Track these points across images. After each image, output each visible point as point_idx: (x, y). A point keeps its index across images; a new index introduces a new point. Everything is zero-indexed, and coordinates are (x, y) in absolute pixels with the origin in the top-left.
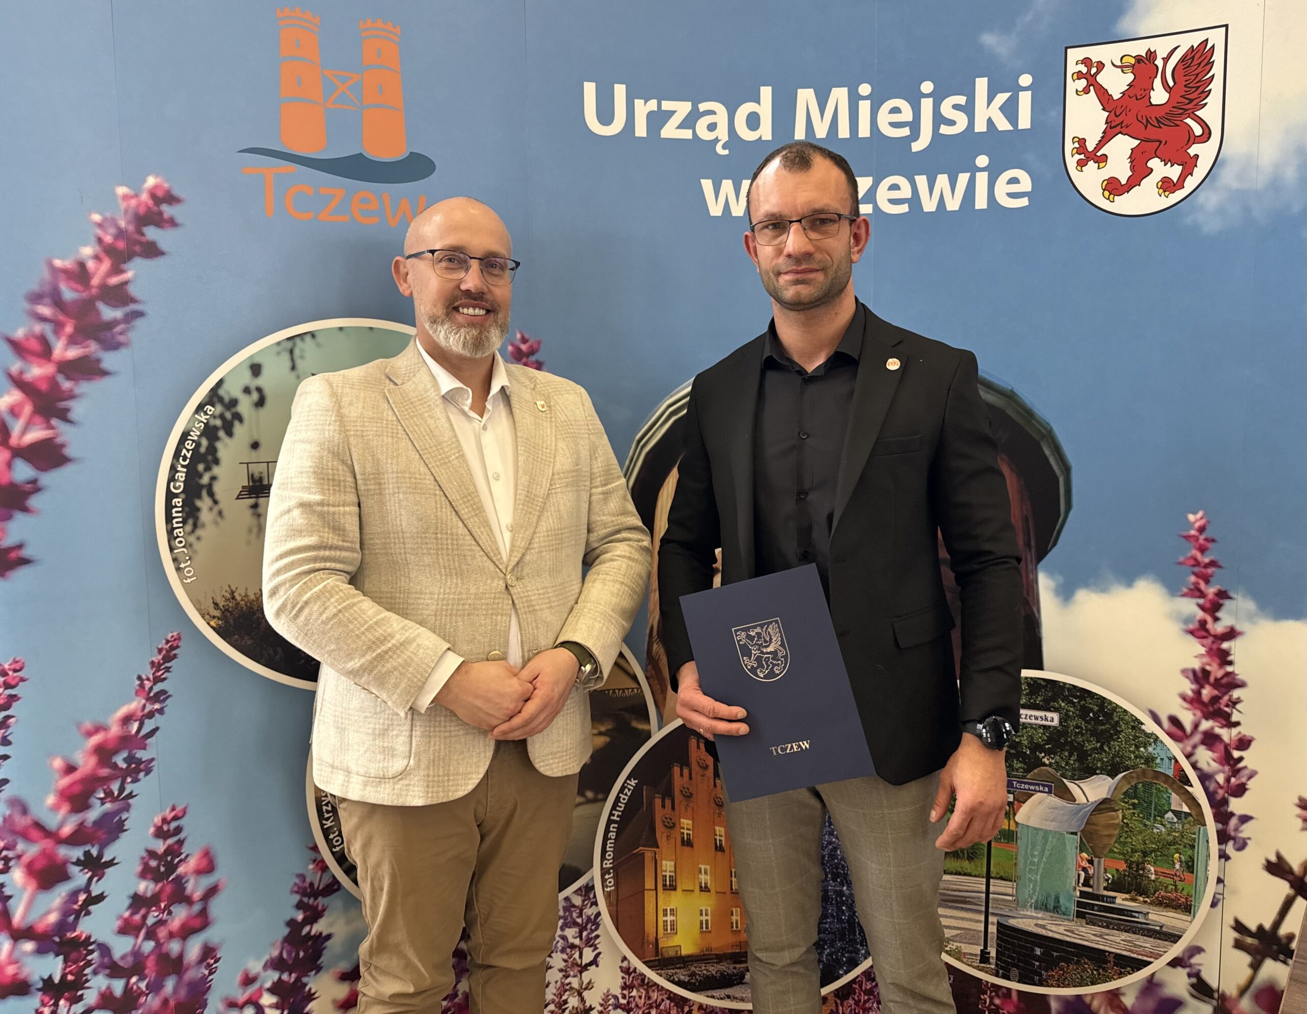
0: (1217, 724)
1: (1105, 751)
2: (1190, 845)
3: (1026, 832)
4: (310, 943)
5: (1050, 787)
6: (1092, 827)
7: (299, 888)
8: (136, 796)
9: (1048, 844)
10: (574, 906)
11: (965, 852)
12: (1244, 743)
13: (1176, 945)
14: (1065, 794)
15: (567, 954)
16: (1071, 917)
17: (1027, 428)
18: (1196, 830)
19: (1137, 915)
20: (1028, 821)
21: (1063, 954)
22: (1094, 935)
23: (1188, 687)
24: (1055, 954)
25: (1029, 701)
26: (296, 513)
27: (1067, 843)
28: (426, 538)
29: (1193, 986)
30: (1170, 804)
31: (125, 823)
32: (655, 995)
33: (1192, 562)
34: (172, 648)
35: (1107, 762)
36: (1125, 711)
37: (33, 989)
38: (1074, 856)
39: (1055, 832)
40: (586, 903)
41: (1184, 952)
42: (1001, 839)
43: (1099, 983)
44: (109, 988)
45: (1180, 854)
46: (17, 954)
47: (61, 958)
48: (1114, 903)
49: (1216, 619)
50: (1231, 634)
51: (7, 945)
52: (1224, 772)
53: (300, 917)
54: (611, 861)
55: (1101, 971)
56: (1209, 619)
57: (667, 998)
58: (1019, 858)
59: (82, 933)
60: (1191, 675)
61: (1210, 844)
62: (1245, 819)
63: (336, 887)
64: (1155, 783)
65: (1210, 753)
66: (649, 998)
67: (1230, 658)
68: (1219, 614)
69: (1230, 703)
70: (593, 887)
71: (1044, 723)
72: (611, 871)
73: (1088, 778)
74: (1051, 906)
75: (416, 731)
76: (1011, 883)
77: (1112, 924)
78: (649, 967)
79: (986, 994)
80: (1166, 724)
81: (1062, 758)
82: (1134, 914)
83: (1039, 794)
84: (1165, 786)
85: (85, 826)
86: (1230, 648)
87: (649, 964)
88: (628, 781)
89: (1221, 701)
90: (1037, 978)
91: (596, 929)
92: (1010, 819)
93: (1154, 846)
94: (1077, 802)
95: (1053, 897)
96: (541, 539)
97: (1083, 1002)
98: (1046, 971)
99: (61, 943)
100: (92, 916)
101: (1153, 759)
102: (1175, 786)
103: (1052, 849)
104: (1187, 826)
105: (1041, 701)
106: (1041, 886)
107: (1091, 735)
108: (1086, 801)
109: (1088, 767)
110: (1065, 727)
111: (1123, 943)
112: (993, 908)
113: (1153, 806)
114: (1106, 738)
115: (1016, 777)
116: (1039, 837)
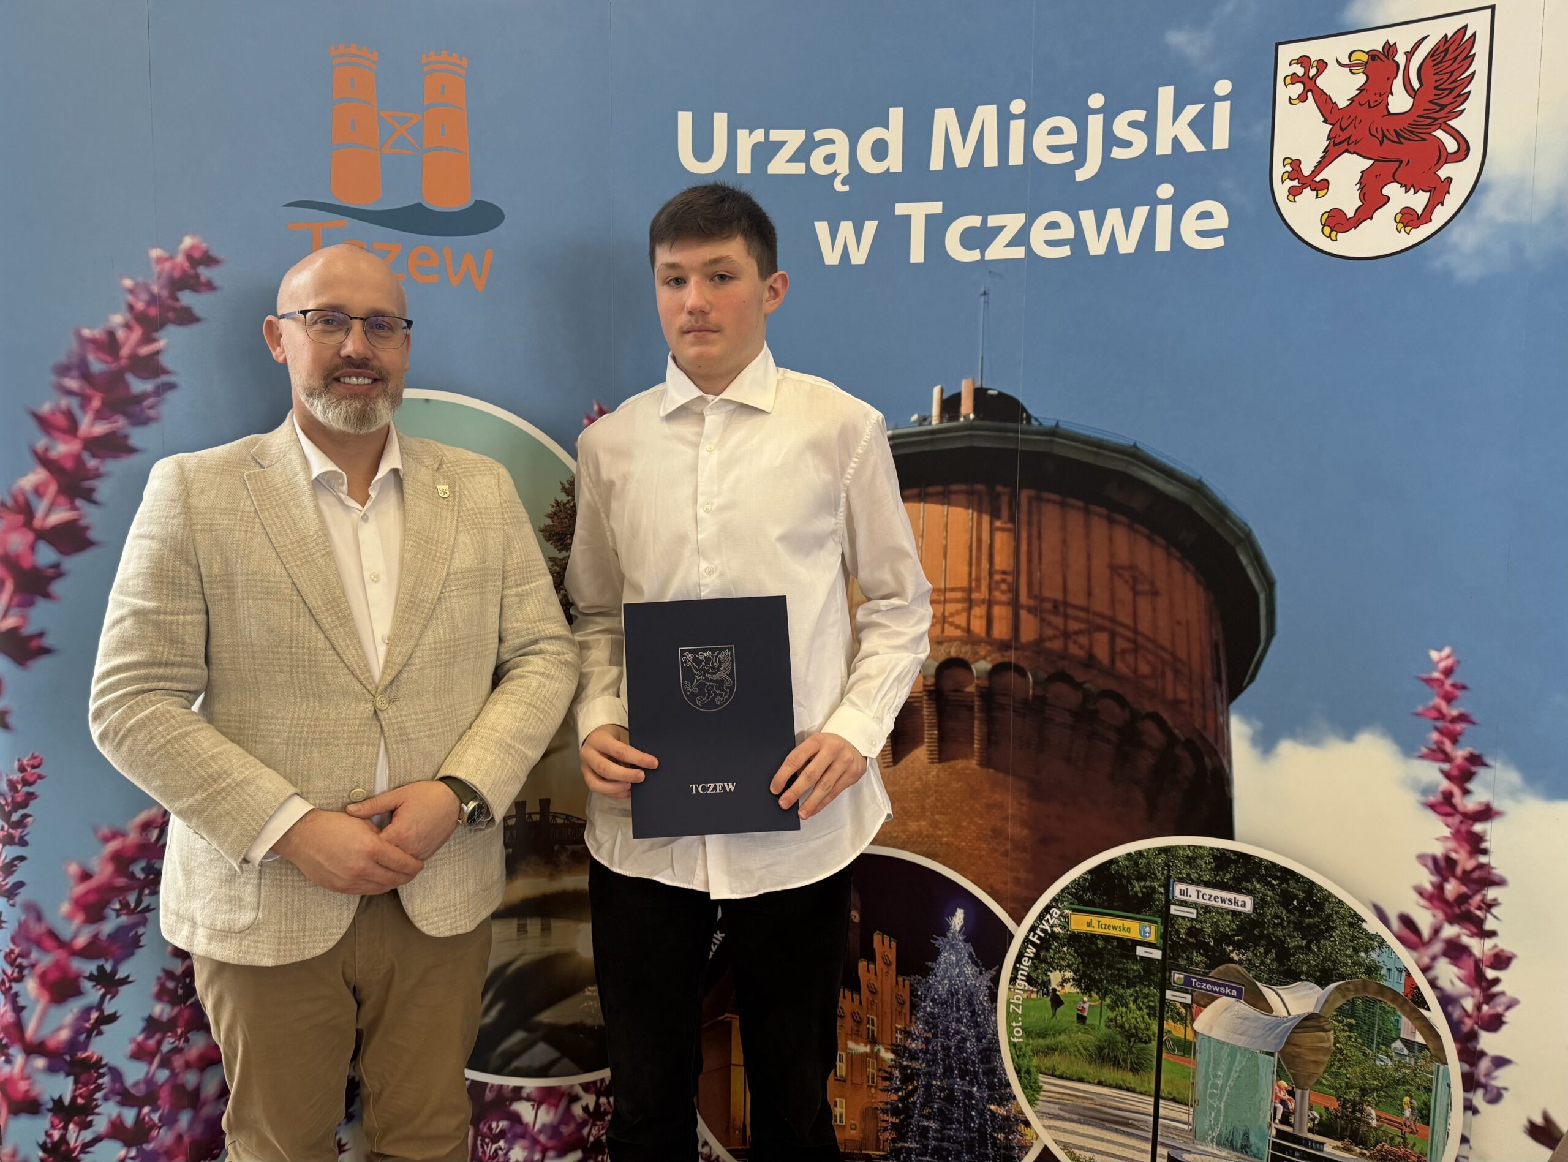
0: (1464, 931)
1: (1313, 952)
2: (1425, 1088)
3: (1207, 1044)
5: (1239, 991)
6: (1294, 1047)
9: (1236, 1064)
11: (1129, 1062)
12: (1502, 961)
14: (1259, 1002)
16: (1265, 1161)
17: (1219, 530)
18: (1434, 1069)
20: (1210, 1031)
23: (1426, 879)
25: (1214, 879)
27: (1260, 1065)
30: (1398, 1030)
31: (142, 938)
33: (1435, 714)
35: (1316, 966)
36: (1340, 902)
37: (42, 1108)
38: (1270, 1083)
39: (1245, 1050)
42: (1174, 1050)
44: (119, 1116)
45: (1411, 1097)
46: (29, 1070)
47: (71, 1078)
49: (1466, 792)
50: (1486, 813)
51: (19, 1059)
52: (1473, 996)
56: (1457, 791)
58: (1197, 1077)
60: (1430, 863)
61: (1452, 1090)
62: (1500, 1062)
64: (1380, 1001)
65: (1454, 969)
67: (1484, 845)
68: (1470, 786)
69: (1483, 905)
71: (1233, 907)
73: (1289, 983)
74: (1238, 1145)
75: (265, 879)
76: (1186, 1108)
78: (735, 1157)
80: (1395, 924)
81: (1256, 955)
83: (1225, 998)
84: (1392, 1006)
85: (99, 939)
86: (1485, 832)
89: (1470, 901)
92: (1186, 1026)
93: (1376, 1083)
94: (1274, 1014)
95: (1241, 1133)
99: (72, 1064)
101: (1377, 969)
102: (1406, 1008)
103: (1240, 1071)
104: (1421, 1062)
105: (1230, 879)
106: (1225, 1116)
107: (1295, 929)
108: (1286, 1014)
109: (1289, 969)
110: (1260, 915)
112: (1163, 1137)
113: (1376, 1030)
114: (1313, 936)
115: (1194, 973)
116: (1225, 1054)
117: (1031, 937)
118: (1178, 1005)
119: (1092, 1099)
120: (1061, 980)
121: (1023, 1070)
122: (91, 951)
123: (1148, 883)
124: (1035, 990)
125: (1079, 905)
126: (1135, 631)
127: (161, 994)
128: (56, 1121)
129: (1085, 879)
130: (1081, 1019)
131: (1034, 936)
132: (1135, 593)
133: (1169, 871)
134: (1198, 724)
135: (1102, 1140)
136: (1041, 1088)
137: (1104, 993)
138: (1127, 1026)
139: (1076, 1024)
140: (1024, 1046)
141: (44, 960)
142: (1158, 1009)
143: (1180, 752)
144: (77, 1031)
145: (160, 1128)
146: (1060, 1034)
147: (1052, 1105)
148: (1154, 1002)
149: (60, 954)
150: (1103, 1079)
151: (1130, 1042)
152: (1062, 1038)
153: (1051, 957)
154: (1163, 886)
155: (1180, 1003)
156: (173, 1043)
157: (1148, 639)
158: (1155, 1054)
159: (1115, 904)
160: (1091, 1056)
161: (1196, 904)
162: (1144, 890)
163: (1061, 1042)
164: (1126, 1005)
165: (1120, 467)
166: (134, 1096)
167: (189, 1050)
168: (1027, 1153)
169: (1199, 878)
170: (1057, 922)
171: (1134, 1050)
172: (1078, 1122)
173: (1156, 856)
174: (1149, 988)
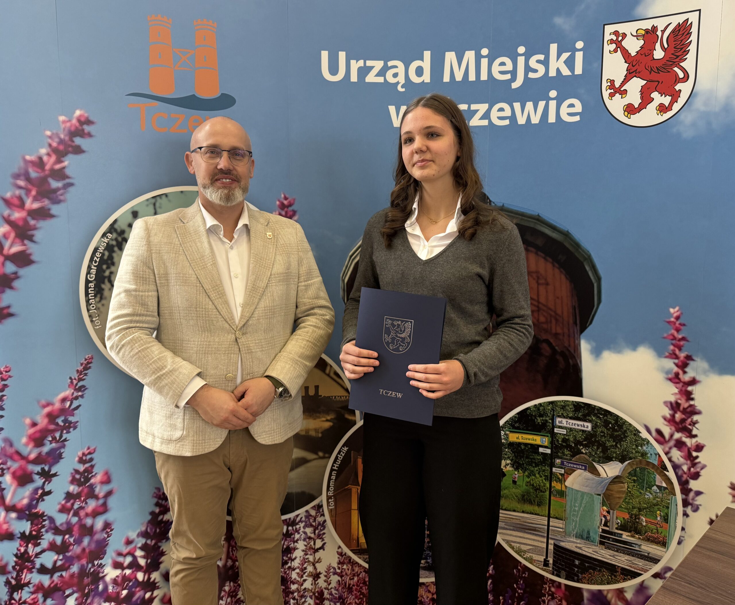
0: (683, 435)
1: (618, 448)
2: (666, 507)
3: (571, 492)
4: (162, 525)
5: (585, 467)
6: (610, 491)
7: (157, 495)
8: (68, 440)
9: (584, 500)
10: (311, 516)
11: (536, 501)
12: (699, 448)
13: (656, 565)
14: (594, 471)
15: (307, 542)
16: (597, 544)
17: (576, 254)
18: (670, 498)
19: (634, 545)
20: (573, 484)
21: (591, 565)
22: (610, 555)
23: (667, 412)
24: (587, 565)
25: (574, 415)
26: (123, 295)
27: (595, 500)
28: (191, 310)
30: (655, 481)
31: (63, 454)
32: (356, 569)
33: (672, 337)
34: (89, 363)
35: (619, 454)
36: (630, 424)
37: (16, 537)
38: (599, 507)
39: (588, 494)
40: (318, 514)
41: (662, 569)
42: (556, 495)
43: (612, 584)
44: (54, 540)
45: (660, 511)
46: (8, 519)
47: (29, 522)
49: (685, 372)
50: (693, 382)
51: (3, 514)
52: (687, 464)
53: (157, 510)
54: (333, 492)
55: (613, 577)
56: (681, 372)
57: (363, 570)
58: (567, 507)
60: (669, 405)
61: (678, 507)
62: (698, 493)
64: (647, 468)
65: (679, 453)
66: (353, 570)
67: (692, 396)
68: (687, 369)
69: (692, 423)
70: (322, 506)
71: (583, 428)
72: (332, 497)
73: (607, 462)
74: (585, 536)
75: (186, 416)
76: (562, 521)
77: (620, 549)
78: (354, 553)
79: (547, 584)
80: (654, 433)
81: (593, 450)
82: (633, 545)
83: (579, 470)
84: (653, 470)
85: (41, 455)
86: (693, 390)
87: (353, 551)
88: (343, 448)
89: (686, 422)
90: (576, 578)
91: (324, 529)
92: (562, 484)
93: (645, 505)
94: (601, 477)
95: (586, 531)
96: (260, 312)
97: (603, 594)
98: (582, 574)
99: (30, 515)
100: (45, 501)
101: (646, 454)
102: (658, 471)
103: (586, 503)
104: (665, 495)
105: (581, 415)
106: (579, 524)
107: (610, 438)
108: (606, 476)
109: (608, 456)
110: (595, 431)
111: (626, 561)
112: (551, 535)
113: (645, 481)
114: (618, 440)
115: (565, 459)
116: (579, 495)
118: (558, 474)
119: (519, 519)
122: (37, 461)
123: (544, 418)
125: (513, 429)
126: (538, 302)
127: (73, 481)
128: (22, 543)
129: (515, 417)
130: (514, 482)
132: (538, 284)
133: (553, 412)
134: (566, 344)
135: (523, 538)
137: (524, 470)
138: (535, 485)
139: (512, 485)
141: (14, 465)
142: (549, 476)
143: (558, 357)
144: (32, 499)
145: (74, 545)
148: (547, 473)
149: (22, 463)
150: (524, 510)
151: (536, 492)
152: (506, 491)
154: (551, 419)
155: (559, 473)
156: (80, 504)
157: (544, 305)
158: (548, 497)
159: (529, 428)
160: (519, 499)
161: (566, 427)
162: (542, 421)
163: (505, 494)
164: (535, 475)
165: (532, 225)
166: (61, 530)
167: (88, 507)
169: (567, 415)
171: (538, 496)
172: (513, 530)
173: (548, 406)
174: (545, 467)
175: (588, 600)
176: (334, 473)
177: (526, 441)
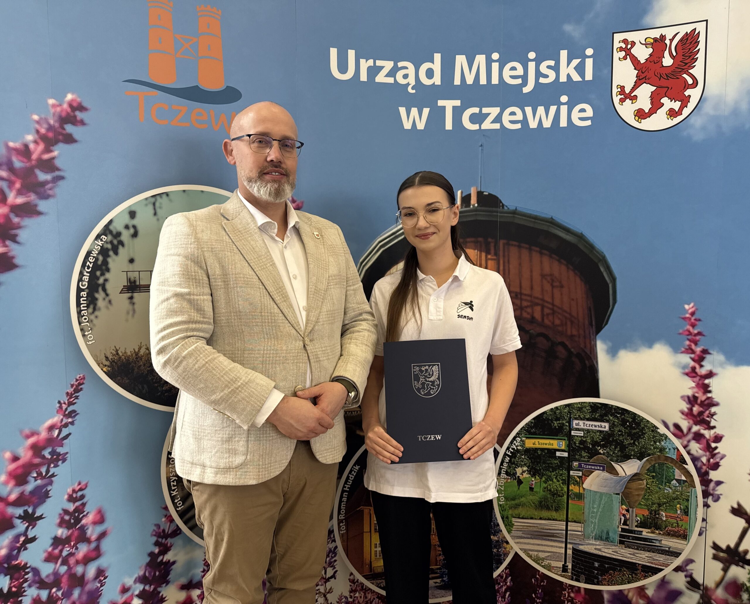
0: (702, 428)
1: (636, 445)
2: (686, 500)
3: (590, 494)
4: (162, 567)
5: (603, 467)
6: (628, 490)
7: (156, 533)
8: (56, 475)
9: (603, 501)
11: (554, 507)
12: (718, 439)
13: (678, 559)
14: (613, 471)
16: (616, 544)
17: (591, 255)
18: (690, 491)
19: (655, 541)
20: (591, 487)
21: (611, 566)
22: (629, 554)
23: (685, 406)
24: (606, 566)
25: (592, 416)
27: (614, 500)
29: (688, 582)
30: (675, 475)
31: (49, 492)
32: (369, 596)
33: (687, 333)
34: (80, 384)
35: (638, 451)
36: (648, 421)
39: (607, 494)
41: (683, 562)
42: (574, 498)
43: (632, 583)
44: (38, 595)
45: (680, 505)
47: (8, 577)
48: (641, 535)
49: (701, 366)
50: (710, 375)
52: (706, 456)
53: (157, 550)
54: (344, 515)
55: (634, 575)
56: (697, 366)
57: (377, 598)
58: (585, 509)
59: (21, 561)
60: (686, 399)
61: (698, 499)
62: (719, 483)
63: (178, 532)
64: (666, 463)
65: (698, 445)
66: (366, 598)
67: (710, 389)
68: (703, 363)
69: (709, 415)
70: (333, 531)
71: (600, 429)
72: (344, 521)
73: (626, 461)
74: (604, 538)
76: (581, 524)
77: (640, 547)
78: (366, 579)
79: (566, 591)
80: (672, 428)
81: (611, 450)
82: (653, 541)
83: (597, 471)
84: (671, 465)
85: (24, 495)
86: (710, 383)
87: (366, 577)
88: (354, 467)
89: (704, 414)
90: (596, 580)
91: (335, 556)
92: (580, 486)
93: (665, 500)
94: (619, 476)
95: (605, 532)
97: (623, 594)
98: (602, 576)
99: (8, 568)
100: (28, 550)
101: (664, 449)
102: (677, 465)
103: (605, 504)
104: (684, 488)
105: (599, 416)
106: (598, 526)
107: (628, 436)
108: (625, 475)
109: (626, 455)
110: (612, 431)
111: (646, 558)
112: (569, 539)
113: (664, 476)
114: (636, 438)
115: (583, 461)
116: (597, 497)
117: (507, 453)
118: (576, 477)
119: (537, 527)
120: (521, 472)
121: (505, 517)
122: (20, 502)
123: (561, 422)
124: (510, 478)
125: (529, 435)
126: (553, 304)
127: (63, 524)
129: (532, 422)
130: (531, 489)
131: (508, 452)
132: (553, 287)
133: (570, 415)
134: (582, 346)
135: (542, 545)
136: (514, 524)
137: (541, 476)
138: (552, 490)
139: (529, 492)
140: (505, 505)
142: (567, 480)
143: (574, 359)
144: (13, 549)
145: (62, 599)
146: (522, 497)
147: (518, 532)
148: (565, 477)
150: (542, 516)
151: (554, 497)
152: (523, 499)
153: (517, 461)
154: (568, 422)
155: (577, 476)
156: (69, 550)
157: (559, 308)
158: (566, 501)
159: (546, 433)
160: (536, 506)
161: (583, 429)
162: (559, 425)
163: (522, 501)
164: (552, 481)
165: (545, 228)
166: (47, 583)
167: (79, 553)
168: (507, 557)
169: (584, 417)
170: (519, 444)
171: (556, 501)
172: (531, 538)
173: (564, 409)
174: (562, 471)
175: (609, 601)
176: (345, 495)
177: (542, 446)
